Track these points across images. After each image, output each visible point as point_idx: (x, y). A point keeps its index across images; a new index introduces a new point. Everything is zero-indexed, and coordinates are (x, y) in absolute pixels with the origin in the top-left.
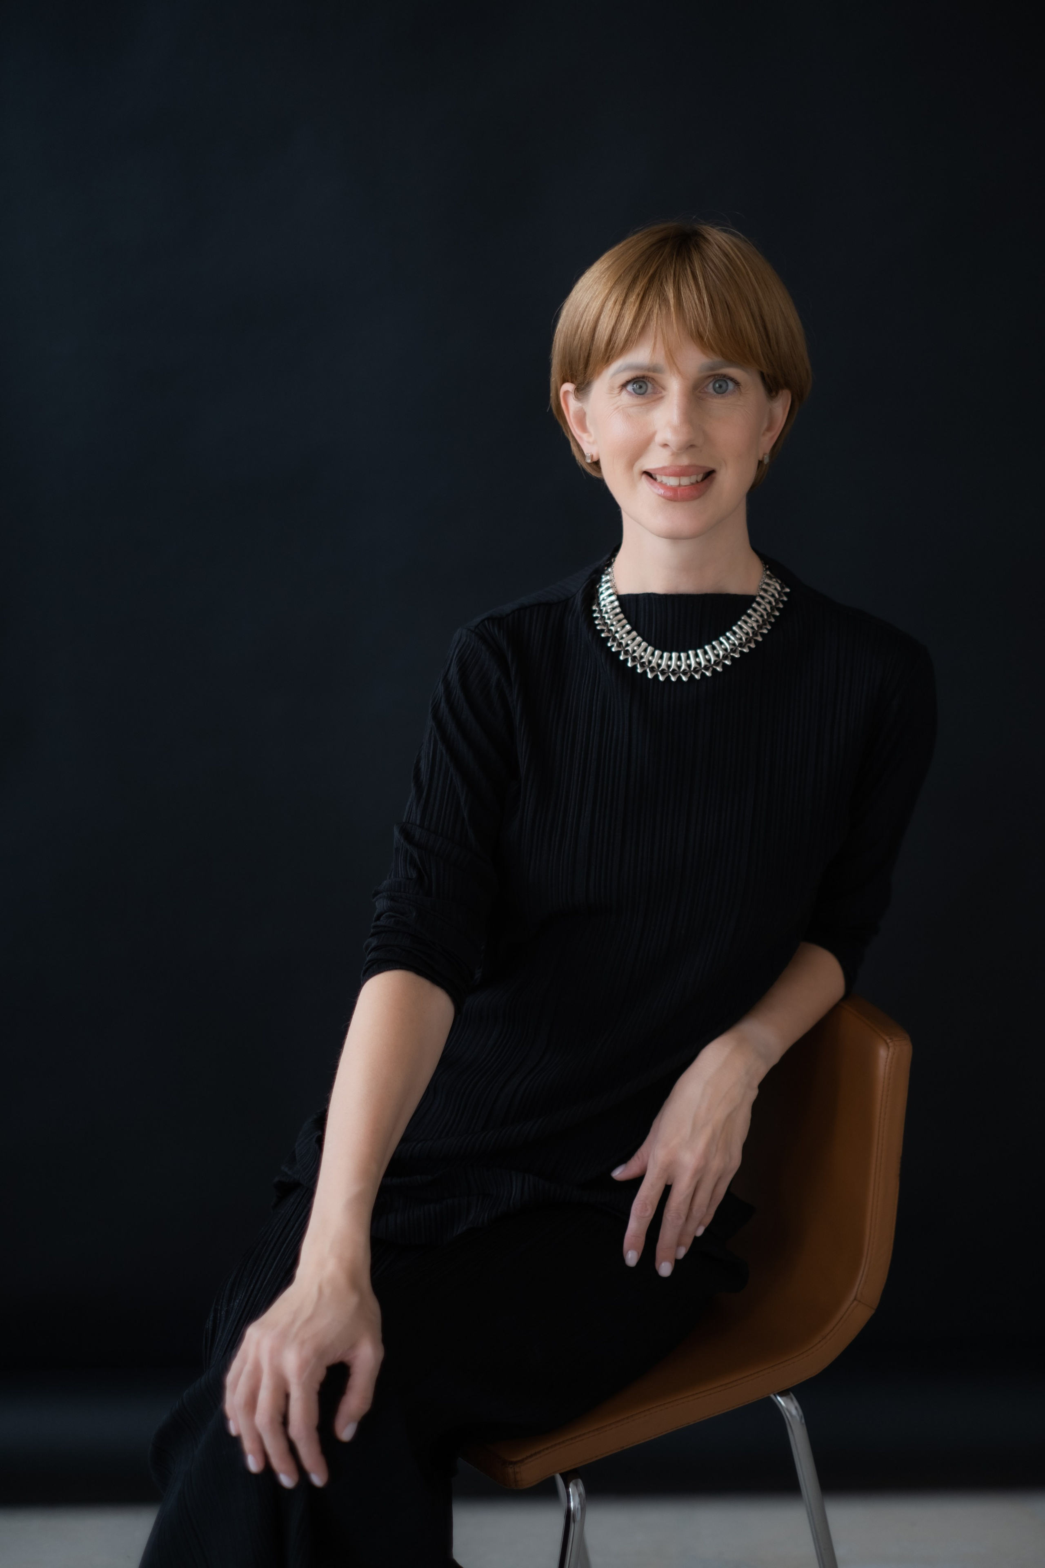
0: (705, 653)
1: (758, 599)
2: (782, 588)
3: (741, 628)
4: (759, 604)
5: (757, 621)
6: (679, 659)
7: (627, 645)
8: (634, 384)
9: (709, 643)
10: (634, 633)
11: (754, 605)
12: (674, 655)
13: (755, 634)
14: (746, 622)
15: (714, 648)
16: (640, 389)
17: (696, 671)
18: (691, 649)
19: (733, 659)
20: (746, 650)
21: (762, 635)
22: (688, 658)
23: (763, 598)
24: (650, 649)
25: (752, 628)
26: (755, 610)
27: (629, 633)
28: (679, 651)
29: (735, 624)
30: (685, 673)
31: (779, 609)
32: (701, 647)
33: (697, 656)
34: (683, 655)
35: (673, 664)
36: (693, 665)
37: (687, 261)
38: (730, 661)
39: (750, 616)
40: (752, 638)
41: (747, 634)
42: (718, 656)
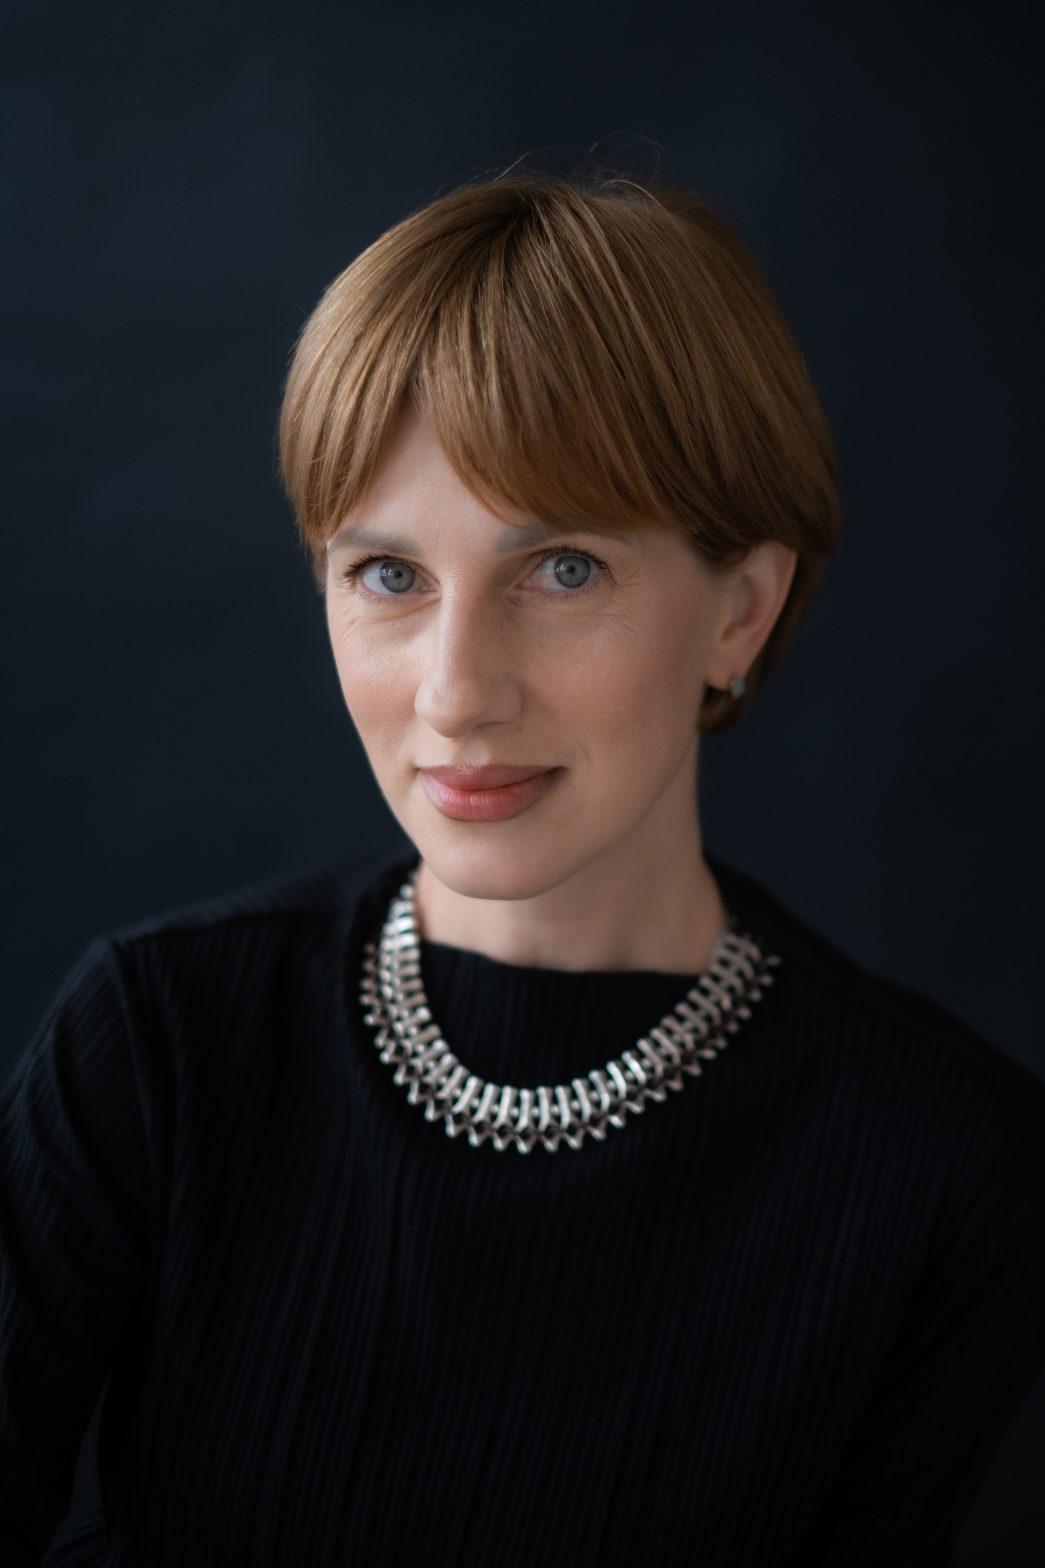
0: (574, 1096)
1: (706, 982)
2: (765, 954)
3: (656, 1044)
4: (705, 992)
5: (695, 1031)
6: (517, 1102)
7: (415, 1055)
8: (382, 569)
9: (584, 1075)
10: (434, 1031)
11: (694, 995)
12: (508, 1093)
13: (686, 1058)
14: (669, 1032)
15: (592, 1087)
16: (399, 580)
17: (549, 1133)
18: (545, 1084)
19: (629, 1116)
20: (659, 1096)
21: (703, 1062)
22: (536, 1102)
23: (716, 979)
24: (460, 1072)
25: (682, 1045)
26: (694, 1006)
27: (423, 1026)
28: (518, 1086)
29: (646, 1035)
30: (525, 1135)
31: (751, 1004)
32: (567, 1082)
33: (554, 1100)
34: (526, 1095)
35: (504, 1112)
36: (545, 1120)
37: (494, 278)
38: (620, 1118)
39: (681, 1019)
40: (677, 1069)
41: (668, 1058)
42: (597, 1104)
